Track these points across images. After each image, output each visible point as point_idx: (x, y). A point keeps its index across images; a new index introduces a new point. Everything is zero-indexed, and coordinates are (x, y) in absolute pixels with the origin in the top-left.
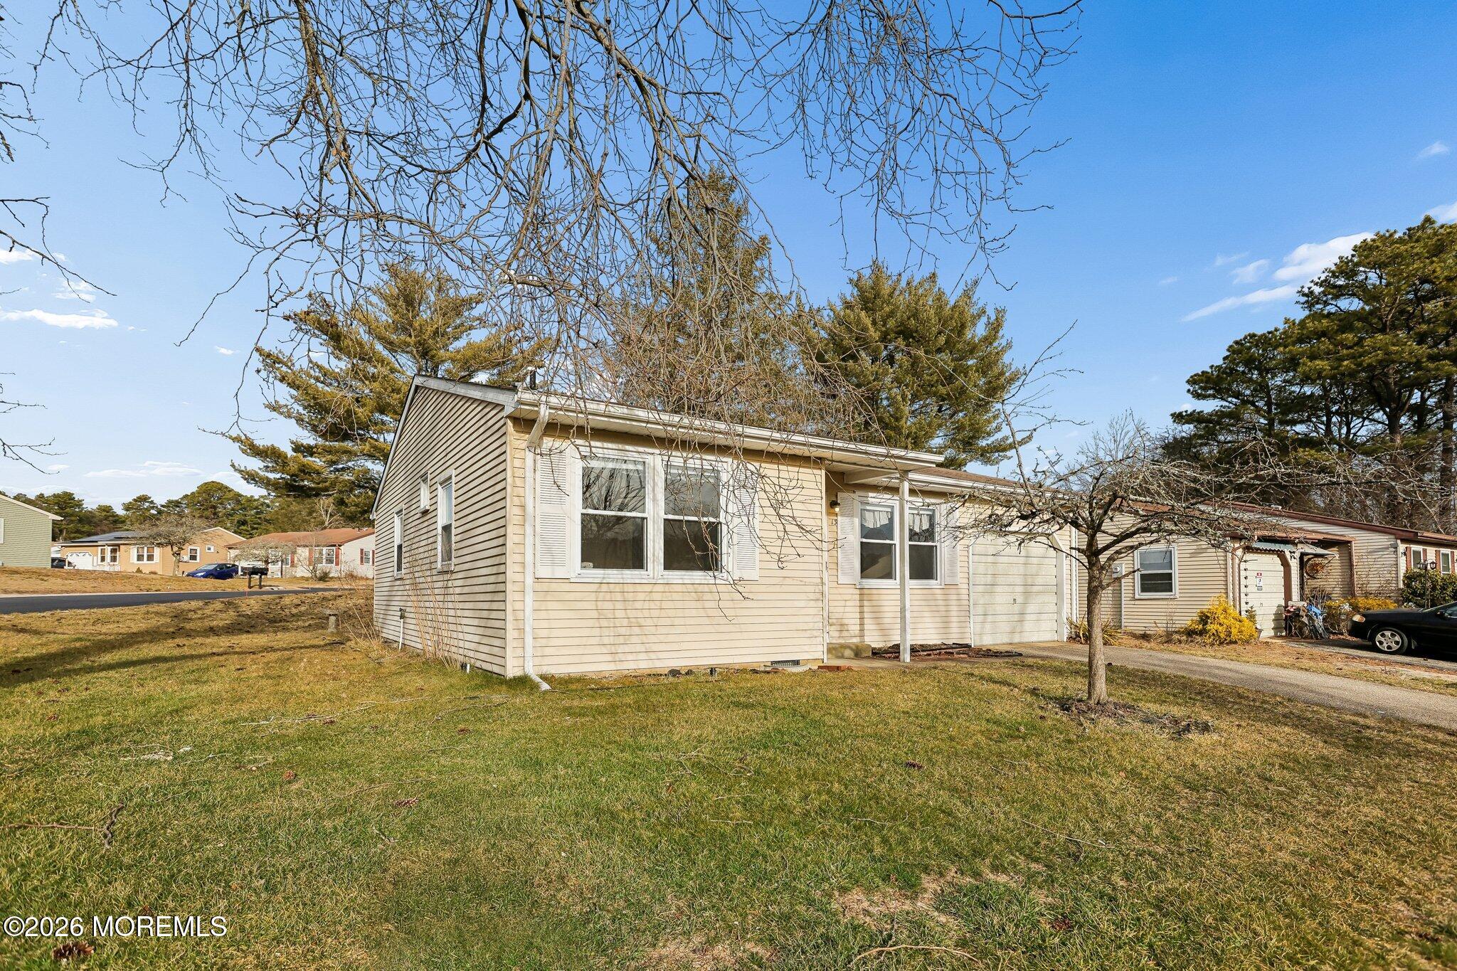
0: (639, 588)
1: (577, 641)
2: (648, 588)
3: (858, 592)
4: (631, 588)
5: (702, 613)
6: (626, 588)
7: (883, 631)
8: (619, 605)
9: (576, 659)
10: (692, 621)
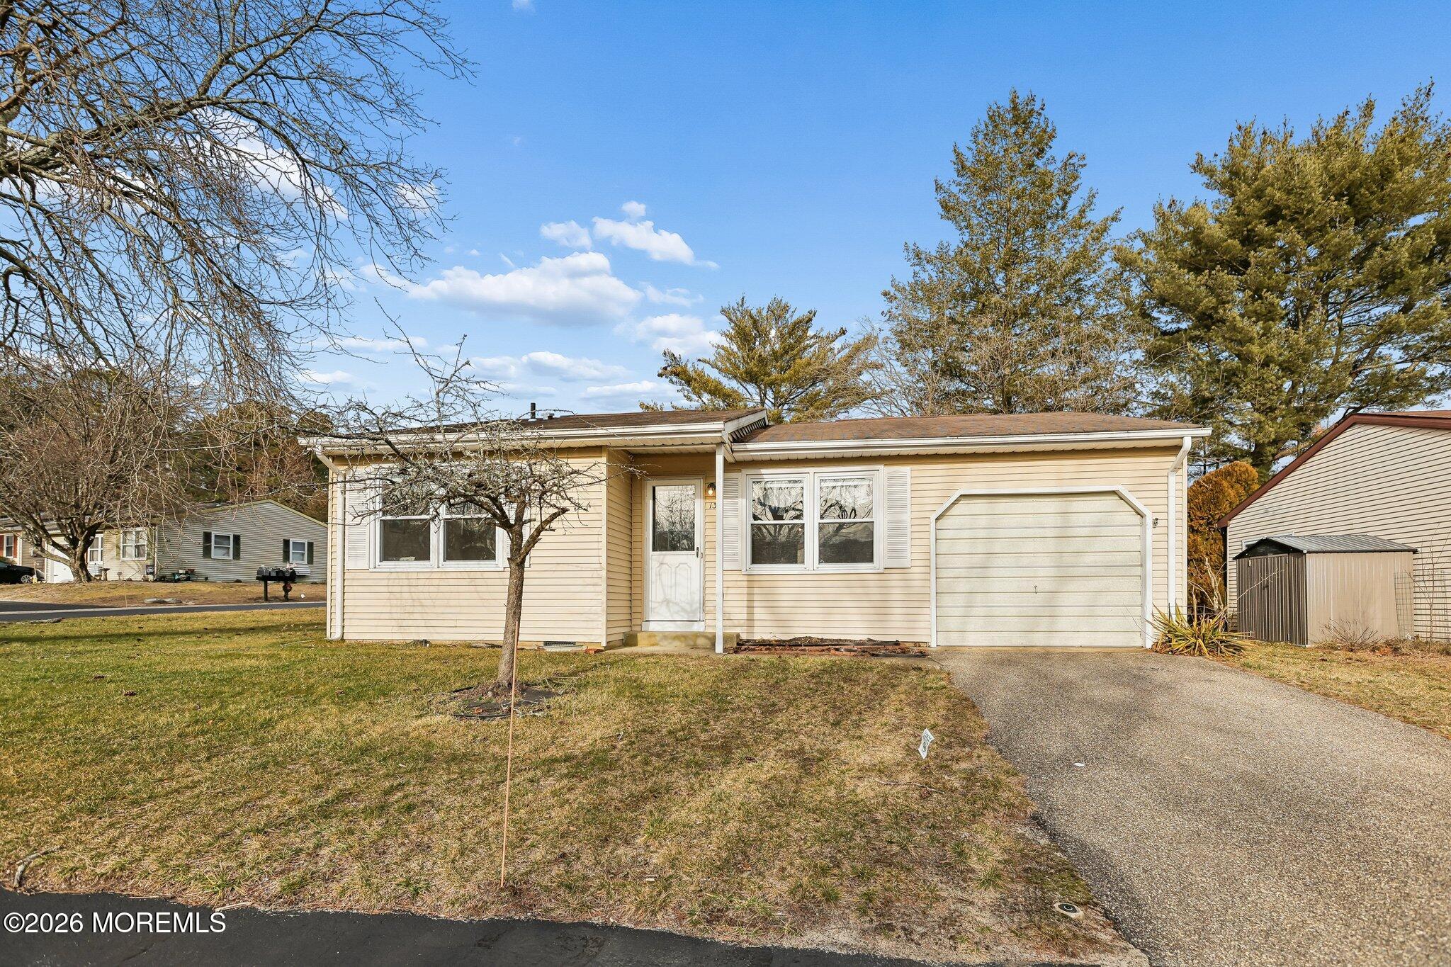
0: (421, 575)
1: (372, 616)
2: (427, 575)
3: (745, 578)
4: (414, 575)
5: (475, 596)
6: (411, 575)
7: (780, 621)
8: (406, 589)
9: (373, 630)
10: (466, 603)
